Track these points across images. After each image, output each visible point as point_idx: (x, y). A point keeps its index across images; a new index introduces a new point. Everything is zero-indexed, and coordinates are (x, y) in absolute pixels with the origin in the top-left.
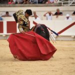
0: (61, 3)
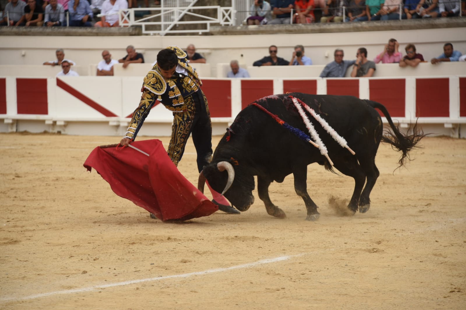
0: (140, 27)
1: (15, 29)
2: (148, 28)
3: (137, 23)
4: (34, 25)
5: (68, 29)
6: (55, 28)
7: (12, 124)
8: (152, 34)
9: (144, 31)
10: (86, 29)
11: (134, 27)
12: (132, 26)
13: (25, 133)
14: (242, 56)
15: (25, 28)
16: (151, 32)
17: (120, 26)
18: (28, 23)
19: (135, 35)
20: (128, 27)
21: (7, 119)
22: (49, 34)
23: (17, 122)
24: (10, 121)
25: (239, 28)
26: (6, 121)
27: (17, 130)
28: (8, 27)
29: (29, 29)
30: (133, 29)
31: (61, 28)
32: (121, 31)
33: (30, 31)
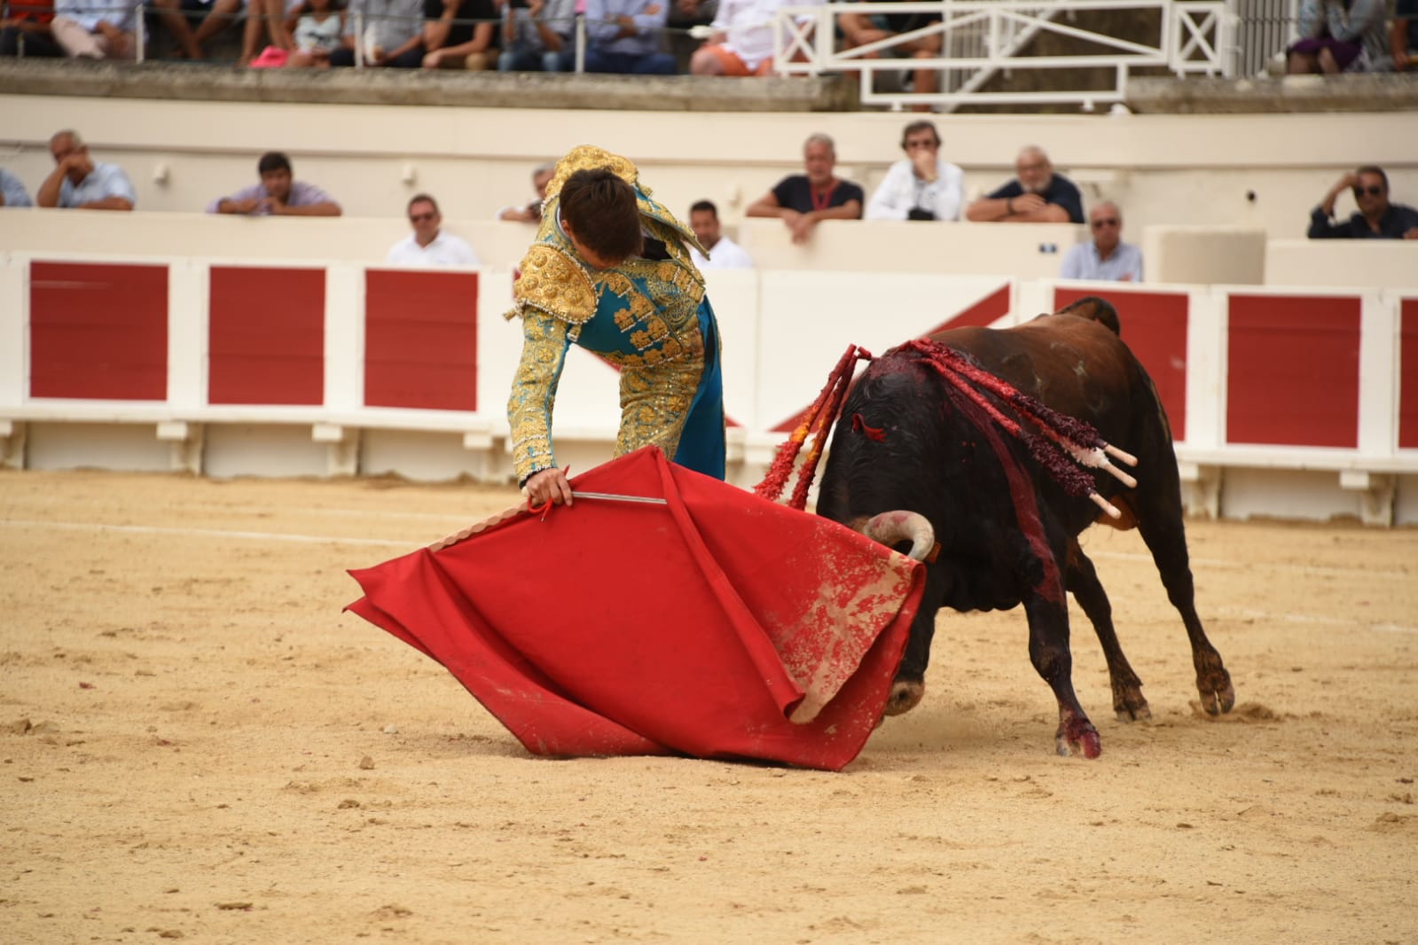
1: (382, 81)
2: (885, 83)
3: (842, 62)
4: (453, 65)
5: (579, 83)
6: (529, 79)
7: (341, 446)
8: (897, 107)
9: (868, 96)
10: (647, 82)
11: (828, 80)
12: (823, 75)
13: (391, 480)
14: (1252, 197)
15: (420, 77)
16: (896, 100)
17: (778, 75)
18: (432, 58)
19: (832, 108)
20: (804, 80)
21: (323, 423)
22: (505, 102)
23: (359, 440)
24: (336, 435)
25: (1244, 86)
26: (319, 434)
27: (359, 469)
28: (356, 73)
29: (432, 82)
30: (825, 87)
31: (552, 79)
32: (781, 93)
33: (438, 89)
